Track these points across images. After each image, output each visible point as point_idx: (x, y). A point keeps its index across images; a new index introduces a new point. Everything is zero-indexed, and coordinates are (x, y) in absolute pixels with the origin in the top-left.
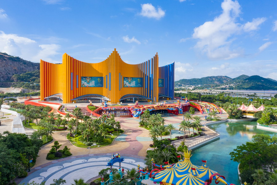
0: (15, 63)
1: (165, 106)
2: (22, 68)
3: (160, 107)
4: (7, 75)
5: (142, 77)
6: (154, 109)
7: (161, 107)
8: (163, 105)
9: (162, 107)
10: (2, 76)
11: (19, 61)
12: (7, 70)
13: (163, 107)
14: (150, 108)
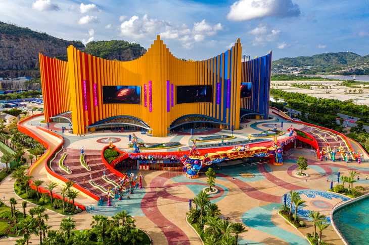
0: (41, 41)
1: (248, 152)
2: (51, 49)
3: (239, 154)
4: (31, 59)
5: (212, 84)
6: (228, 158)
7: (241, 153)
8: (244, 150)
9: (243, 153)
10: (24, 61)
11: (46, 39)
12: (32, 53)
13: (245, 153)
14: (218, 156)
